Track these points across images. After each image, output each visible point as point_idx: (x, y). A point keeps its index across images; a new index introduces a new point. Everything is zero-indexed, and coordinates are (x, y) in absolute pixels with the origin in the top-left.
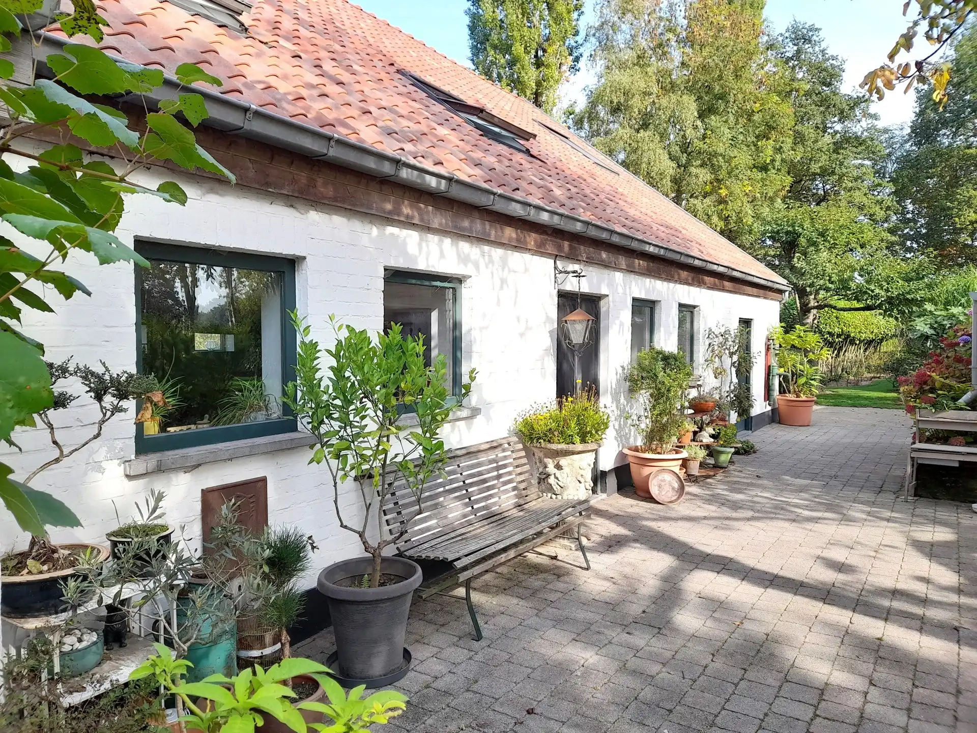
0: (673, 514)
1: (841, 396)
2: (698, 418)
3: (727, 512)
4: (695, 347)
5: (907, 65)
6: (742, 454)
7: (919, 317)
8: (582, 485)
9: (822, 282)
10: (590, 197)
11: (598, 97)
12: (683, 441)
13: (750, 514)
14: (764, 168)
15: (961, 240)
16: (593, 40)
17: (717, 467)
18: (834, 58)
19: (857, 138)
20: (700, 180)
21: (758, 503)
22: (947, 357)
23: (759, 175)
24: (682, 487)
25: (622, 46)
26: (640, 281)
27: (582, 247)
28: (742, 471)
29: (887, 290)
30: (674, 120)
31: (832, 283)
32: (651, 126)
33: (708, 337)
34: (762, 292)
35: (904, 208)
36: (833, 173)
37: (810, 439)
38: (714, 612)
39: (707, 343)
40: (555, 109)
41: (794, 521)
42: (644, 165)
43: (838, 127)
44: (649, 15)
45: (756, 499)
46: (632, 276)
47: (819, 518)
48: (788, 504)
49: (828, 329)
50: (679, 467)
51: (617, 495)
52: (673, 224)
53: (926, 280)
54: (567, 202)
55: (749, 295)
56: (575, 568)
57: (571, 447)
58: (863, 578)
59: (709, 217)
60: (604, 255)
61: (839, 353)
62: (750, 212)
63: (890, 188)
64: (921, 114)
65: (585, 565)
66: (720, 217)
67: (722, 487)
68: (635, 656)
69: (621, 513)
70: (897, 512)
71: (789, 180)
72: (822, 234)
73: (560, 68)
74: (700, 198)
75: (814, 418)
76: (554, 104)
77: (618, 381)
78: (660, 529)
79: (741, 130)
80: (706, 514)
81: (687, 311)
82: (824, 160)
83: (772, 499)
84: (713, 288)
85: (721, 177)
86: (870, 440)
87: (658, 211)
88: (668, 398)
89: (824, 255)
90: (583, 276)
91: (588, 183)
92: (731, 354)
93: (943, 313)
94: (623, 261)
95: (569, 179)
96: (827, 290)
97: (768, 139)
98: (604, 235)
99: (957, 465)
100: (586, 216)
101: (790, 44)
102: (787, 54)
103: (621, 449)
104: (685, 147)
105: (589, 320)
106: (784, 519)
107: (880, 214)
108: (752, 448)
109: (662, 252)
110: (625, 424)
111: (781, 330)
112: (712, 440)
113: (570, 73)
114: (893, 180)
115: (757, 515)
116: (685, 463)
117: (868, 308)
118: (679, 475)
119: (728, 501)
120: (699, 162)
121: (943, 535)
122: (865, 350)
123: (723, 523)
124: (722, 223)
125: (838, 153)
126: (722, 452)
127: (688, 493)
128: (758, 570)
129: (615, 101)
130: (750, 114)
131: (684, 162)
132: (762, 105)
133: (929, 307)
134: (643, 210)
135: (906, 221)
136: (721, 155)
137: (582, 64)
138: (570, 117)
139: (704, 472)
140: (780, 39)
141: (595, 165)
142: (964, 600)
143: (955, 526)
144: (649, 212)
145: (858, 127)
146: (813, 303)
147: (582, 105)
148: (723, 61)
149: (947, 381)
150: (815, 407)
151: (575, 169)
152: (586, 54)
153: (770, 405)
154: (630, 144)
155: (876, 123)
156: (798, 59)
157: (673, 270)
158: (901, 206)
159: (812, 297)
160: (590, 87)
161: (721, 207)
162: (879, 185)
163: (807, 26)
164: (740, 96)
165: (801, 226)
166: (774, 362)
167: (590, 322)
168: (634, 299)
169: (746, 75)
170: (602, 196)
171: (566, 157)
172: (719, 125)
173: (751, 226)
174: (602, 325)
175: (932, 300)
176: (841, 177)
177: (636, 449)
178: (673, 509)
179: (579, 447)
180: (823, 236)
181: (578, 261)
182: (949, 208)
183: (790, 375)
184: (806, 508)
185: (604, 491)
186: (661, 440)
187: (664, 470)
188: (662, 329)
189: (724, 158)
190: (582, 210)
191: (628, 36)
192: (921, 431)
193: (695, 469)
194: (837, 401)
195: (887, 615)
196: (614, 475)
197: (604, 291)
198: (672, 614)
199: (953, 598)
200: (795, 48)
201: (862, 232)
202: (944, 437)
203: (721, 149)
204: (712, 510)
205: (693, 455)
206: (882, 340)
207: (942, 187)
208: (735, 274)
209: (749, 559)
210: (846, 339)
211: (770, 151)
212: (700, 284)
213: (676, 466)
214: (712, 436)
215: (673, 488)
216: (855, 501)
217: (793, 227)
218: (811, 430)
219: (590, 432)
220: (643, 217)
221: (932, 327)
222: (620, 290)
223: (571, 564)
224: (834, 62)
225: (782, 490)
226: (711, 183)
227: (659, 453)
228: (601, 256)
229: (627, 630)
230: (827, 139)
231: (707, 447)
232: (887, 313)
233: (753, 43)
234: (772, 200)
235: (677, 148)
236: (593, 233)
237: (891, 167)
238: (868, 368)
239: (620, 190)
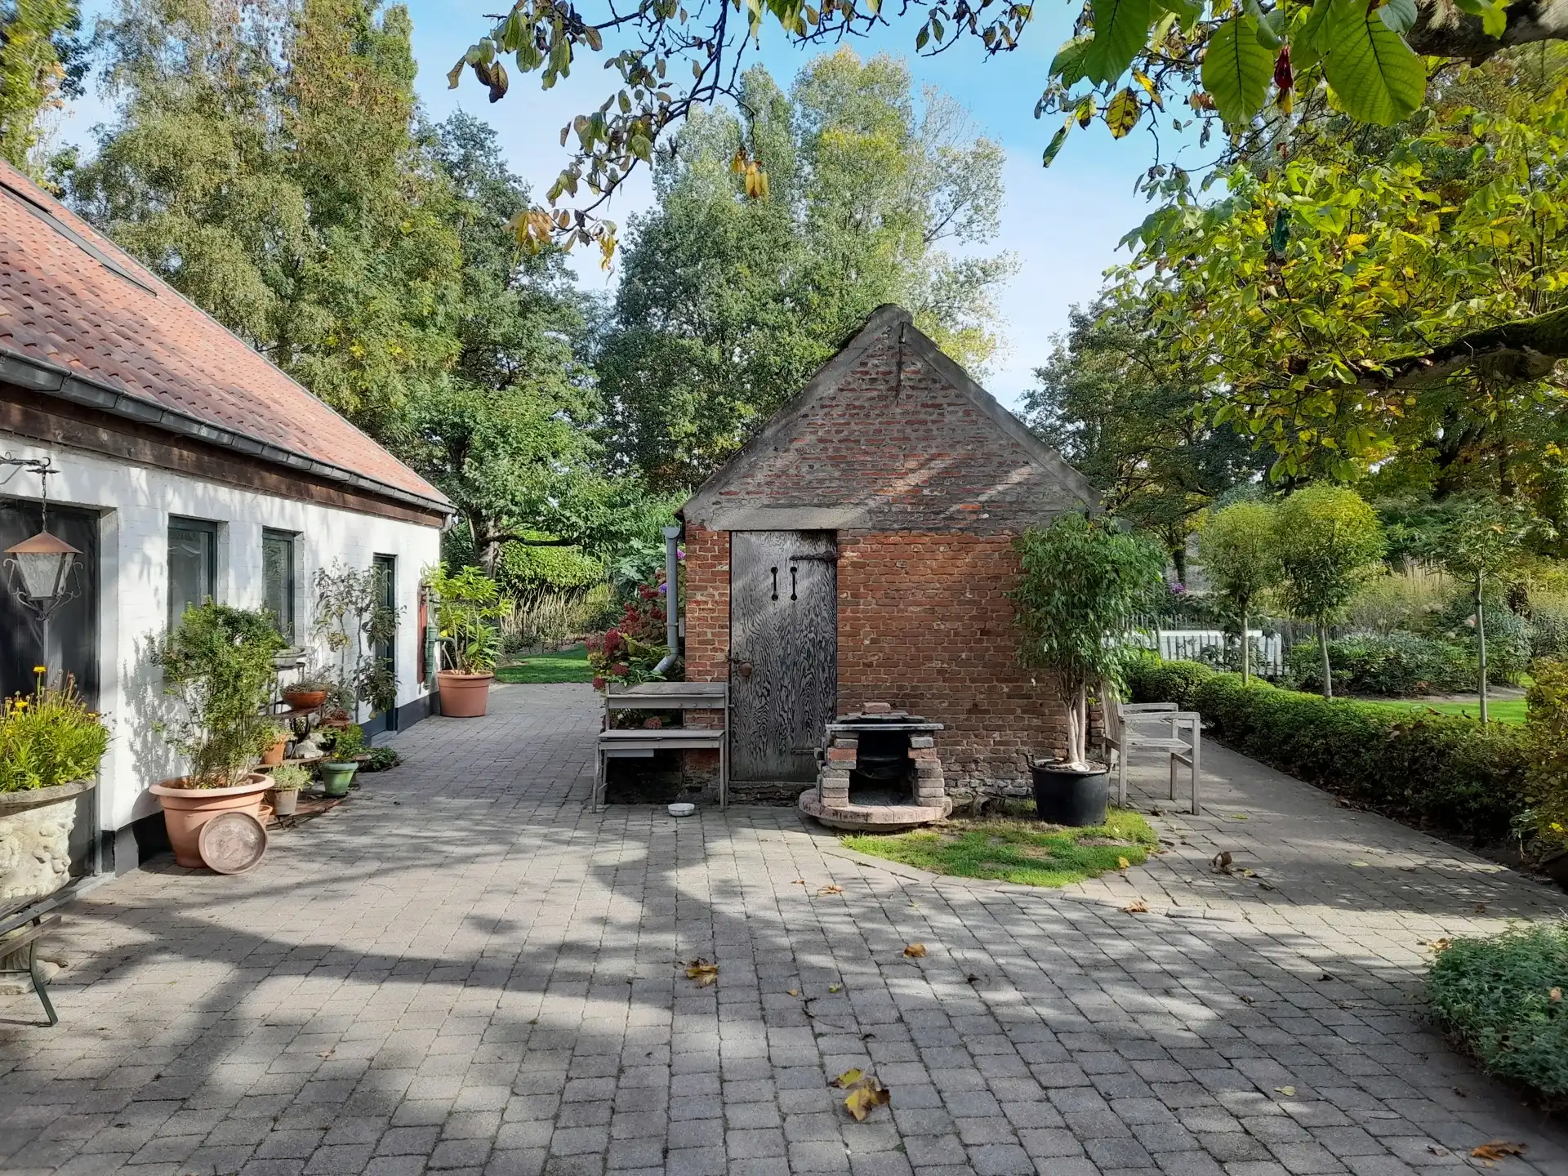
0: (242, 889)
1: (532, 668)
2: (300, 718)
3: (339, 869)
4: (297, 601)
5: (565, 212)
6: (378, 770)
7: (624, 556)
8: (47, 867)
9: (502, 502)
10: (78, 328)
11: (121, 152)
12: (269, 759)
13: (374, 866)
14: (420, 323)
15: (677, 456)
16: (111, 46)
17: (329, 796)
18: (517, 180)
19: (549, 300)
20: (318, 325)
21: (391, 846)
22: (645, 612)
23: (414, 333)
24: (262, 840)
25: (169, 72)
26: (183, 488)
27: (52, 418)
28: (375, 795)
29: (586, 519)
30: (268, 219)
31: (516, 504)
32: (227, 222)
33: (319, 584)
34: (410, 512)
35: (613, 406)
36: (519, 345)
37: (484, 734)
38: (288, 1045)
39: (318, 592)
40: (30, 153)
41: (440, 866)
42: (214, 285)
43: (525, 281)
44: (219, 33)
45: (388, 841)
46: (167, 477)
47: (478, 856)
48: (435, 840)
49: (516, 571)
50: (257, 806)
51: (137, 870)
52: (256, 393)
53: (632, 507)
54: (21, 332)
55: (389, 517)
56: (23, 1027)
57: (20, 796)
58: (523, 934)
59: (335, 388)
60: (104, 436)
61: (533, 605)
62: (399, 386)
63: (593, 379)
64: (627, 282)
65: (45, 1018)
66: (353, 388)
67: (335, 828)
68: (126, 1164)
69: (138, 904)
70: (581, 829)
71: (457, 347)
72: (501, 433)
73: (40, 78)
74: (319, 355)
75: (490, 703)
76: (28, 142)
77: (140, 665)
78: (213, 921)
79: (383, 258)
80: (301, 879)
81: (280, 541)
82: (507, 325)
83: (412, 837)
84: (327, 503)
85: (352, 326)
86: (563, 730)
87: (228, 367)
88: (236, 690)
89: (505, 463)
90: (52, 472)
91: (78, 300)
92: (360, 611)
93: (652, 552)
94: (146, 450)
95: (34, 287)
96: (510, 514)
97: (425, 279)
98: (100, 400)
99: (651, 755)
100: (63, 362)
101: (454, 144)
102: (451, 158)
103: (146, 785)
104: (291, 267)
105: (64, 554)
106: (426, 866)
107: (582, 412)
108: (393, 758)
109: (226, 439)
110: (157, 739)
111: (441, 573)
112: (321, 753)
113: (61, 93)
114: (598, 368)
115: (385, 866)
116: (271, 797)
117: (564, 542)
118: (258, 820)
119: (343, 850)
120: (314, 296)
121: (630, 852)
122: (567, 602)
123: (326, 889)
124: (357, 400)
125: (525, 318)
126: (338, 772)
127: (273, 849)
128: (373, 956)
129: (157, 164)
130: (397, 236)
131: (290, 292)
132: (413, 225)
133: (636, 543)
134: (196, 363)
135: (615, 425)
136: (351, 291)
137: (88, 81)
138: (66, 173)
139: (306, 808)
140: (440, 132)
141: (103, 270)
142: (646, 939)
143: (647, 838)
144: (209, 368)
145: (553, 286)
146: (492, 533)
147: (89, 154)
148: (348, 142)
149: (641, 644)
150: (494, 687)
151: (53, 271)
152: (97, 68)
153: (426, 687)
154: (189, 245)
155: (573, 284)
156: (467, 168)
157: (250, 471)
158: (607, 402)
159: (491, 523)
160: (108, 128)
161: (354, 374)
162: (579, 371)
163: (477, 123)
164: (379, 205)
165: (473, 417)
166: (432, 621)
167: (69, 559)
168: (174, 518)
169: (387, 172)
170: (108, 329)
171: (35, 246)
172: (345, 243)
173: (403, 409)
174: (104, 562)
175: (638, 534)
176: (531, 352)
177: (179, 784)
178: (243, 881)
179: (38, 793)
180: (503, 436)
181: (47, 443)
182: (662, 414)
183: (455, 642)
184: (462, 842)
185: (109, 866)
186: (225, 762)
187: (230, 814)
188: (232, 572)
189: (356, 297)
190: (53, 349)
191: (180, 58)
192: (612, 713)
193: (290, 804)
194: (527, 676)
195: (545, 984)
196: (132, 835)
197: (105, 500)
198: (211, 1068)
199: (632, 939)
200: (462, 151)
201: (554, 436)
202: (636, 719)
203: (350, 282)
204: (313, 870)
205: (287, 781)
206: (588, 587)
207: (654, 384)
208: (362, 483)
209: (362, 942)
210: (541, 585)
211: (428, 299)
212: (303, 496)
213: (253, 807)
214: (322, 747)
215: (246, 844)
216: (530, 822)
217: (461, 417)
218: (486, 721)
219: (64, 764)
220: (194, 375)
221: (639, 570)
222: (142, 500)
223: (14, 1022)
224: (516, 185)
225: (429, 820)
226: (337, 333)
227: (221, 786)
228: (98, 438)
229: (120, 1119)
230: (511, 294)
231: (312, 765)
232: (588, 550)
233: (397, 126)
234: (435, 373)
235: (277, 267)
236: (75, 392)
237: (594, 348)
238: (571, 625)
239: (152, 321)
